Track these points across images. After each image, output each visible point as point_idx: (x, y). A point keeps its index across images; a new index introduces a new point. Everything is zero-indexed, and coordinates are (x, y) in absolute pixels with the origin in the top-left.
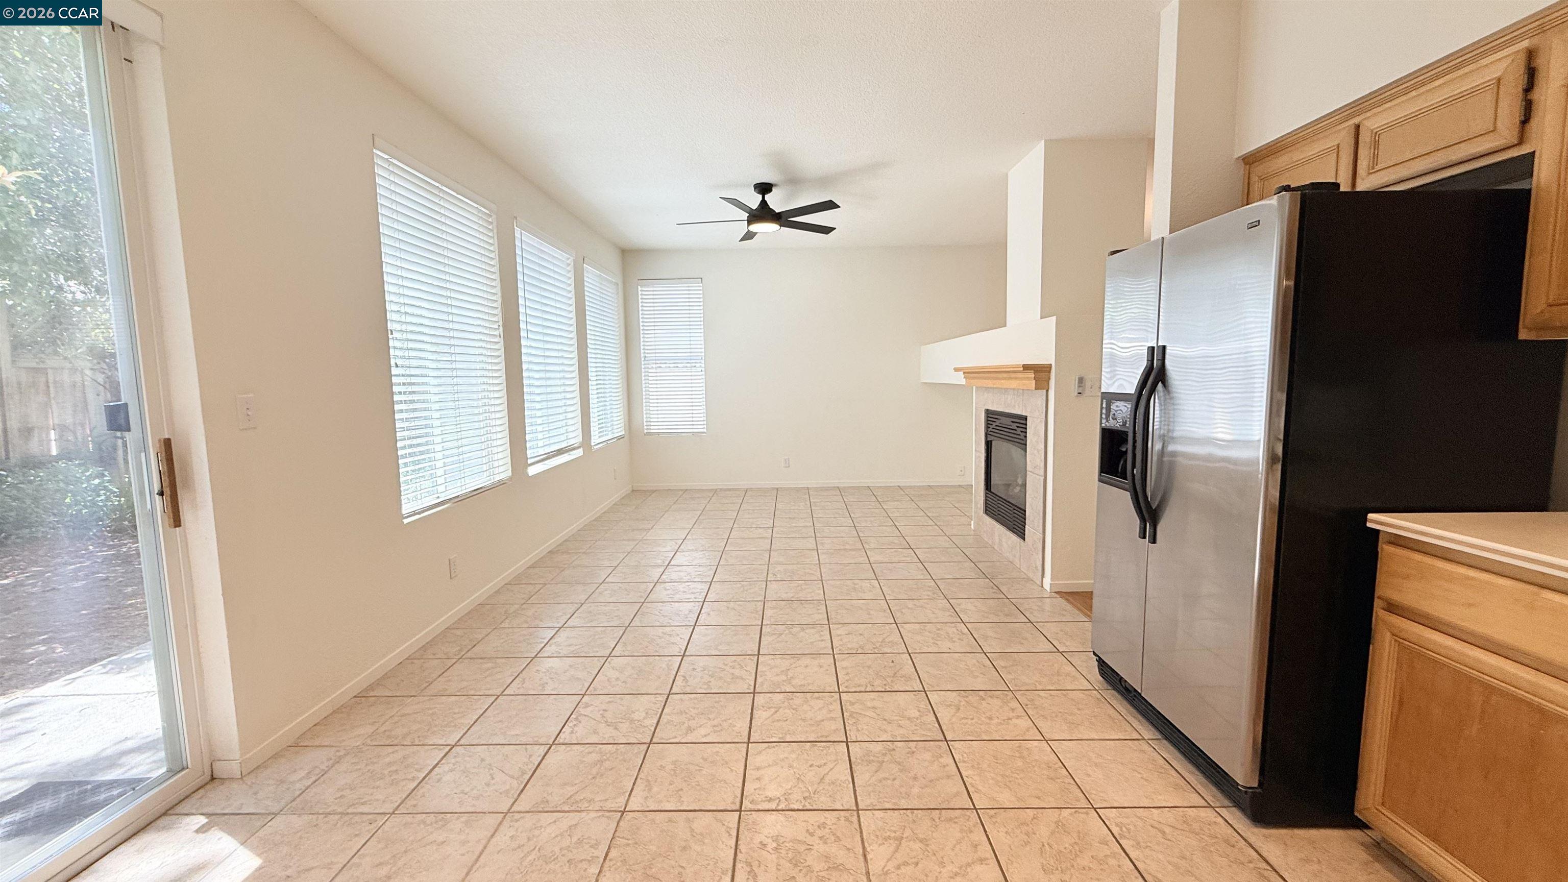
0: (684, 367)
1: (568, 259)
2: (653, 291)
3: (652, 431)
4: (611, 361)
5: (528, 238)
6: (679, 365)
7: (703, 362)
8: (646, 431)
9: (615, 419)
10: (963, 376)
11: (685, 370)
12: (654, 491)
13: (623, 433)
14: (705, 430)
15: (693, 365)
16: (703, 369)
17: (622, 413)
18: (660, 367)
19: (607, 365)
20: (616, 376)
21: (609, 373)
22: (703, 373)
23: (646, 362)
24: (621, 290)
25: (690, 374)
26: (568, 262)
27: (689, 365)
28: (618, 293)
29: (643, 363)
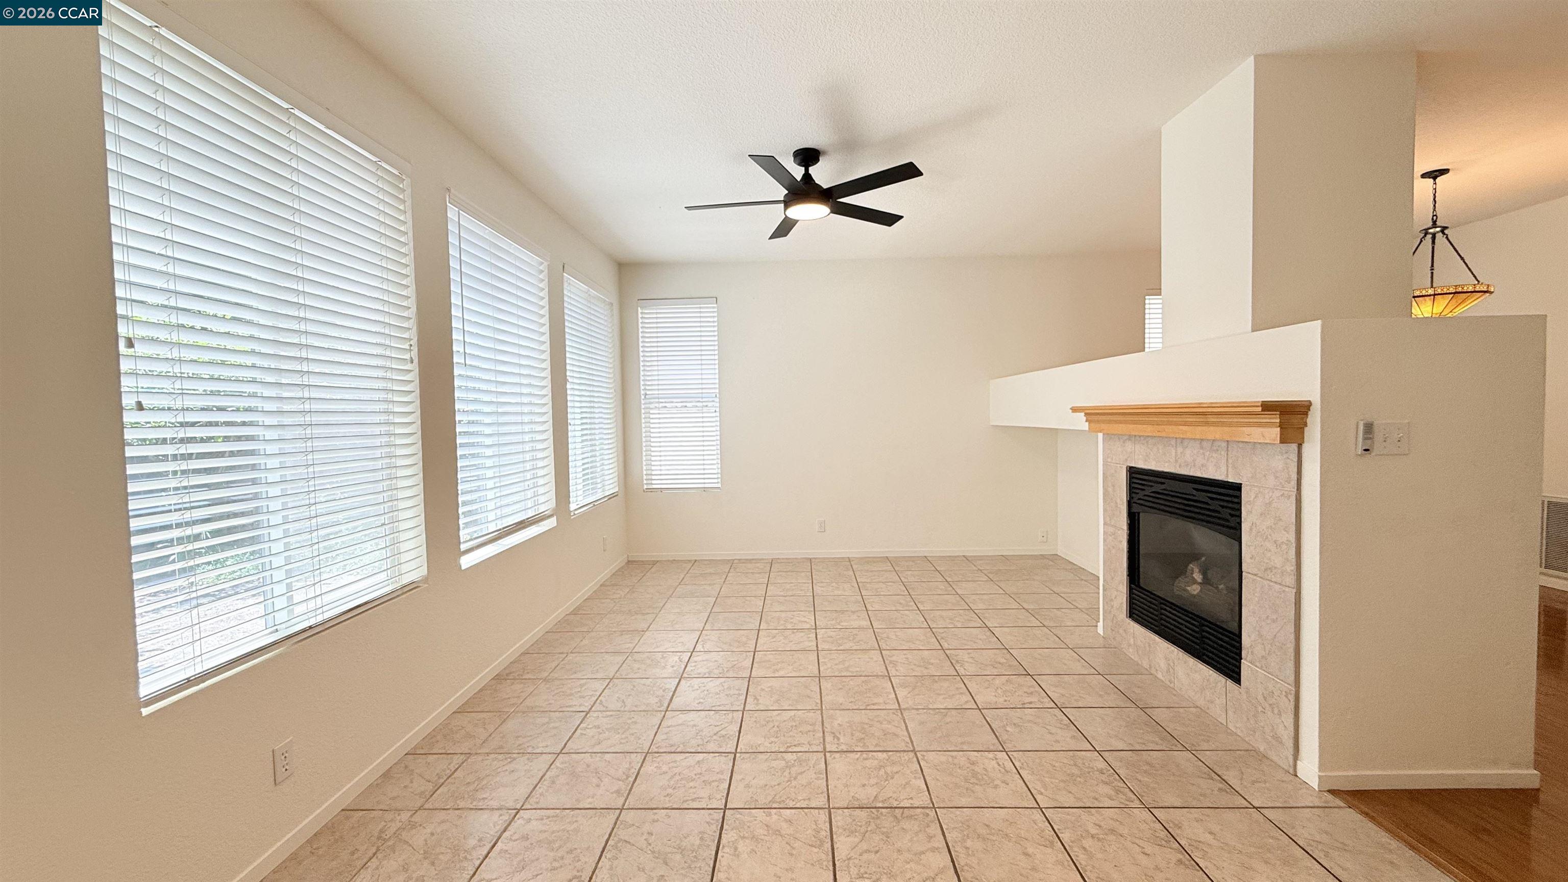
0: (694, 407)
1: (542, 263)
2: (657, 313)
3: (654, 486)
4: (601, 400)
5: (468, 221)
6: (688, 405)
7: (717, 400)
8: (645, 487)
9: (607, 472)
10: (1085, 418)
11: (695, 410)
12: (654, 563)
13: (616, 490)
14: (719, 485)
15: (705, 404)
16: (718, 410)
17: (615, 464)
18: (665, 407)
19: (596, 405)
20: (608, 418)
21: (601, 415)
22: (718, 414)
23: (648, 401)
24: (616, 311)
25: (701, 415)
26: (541, 268)
27: (699, 404)
28: (613, 315)
29: (643, 402)
